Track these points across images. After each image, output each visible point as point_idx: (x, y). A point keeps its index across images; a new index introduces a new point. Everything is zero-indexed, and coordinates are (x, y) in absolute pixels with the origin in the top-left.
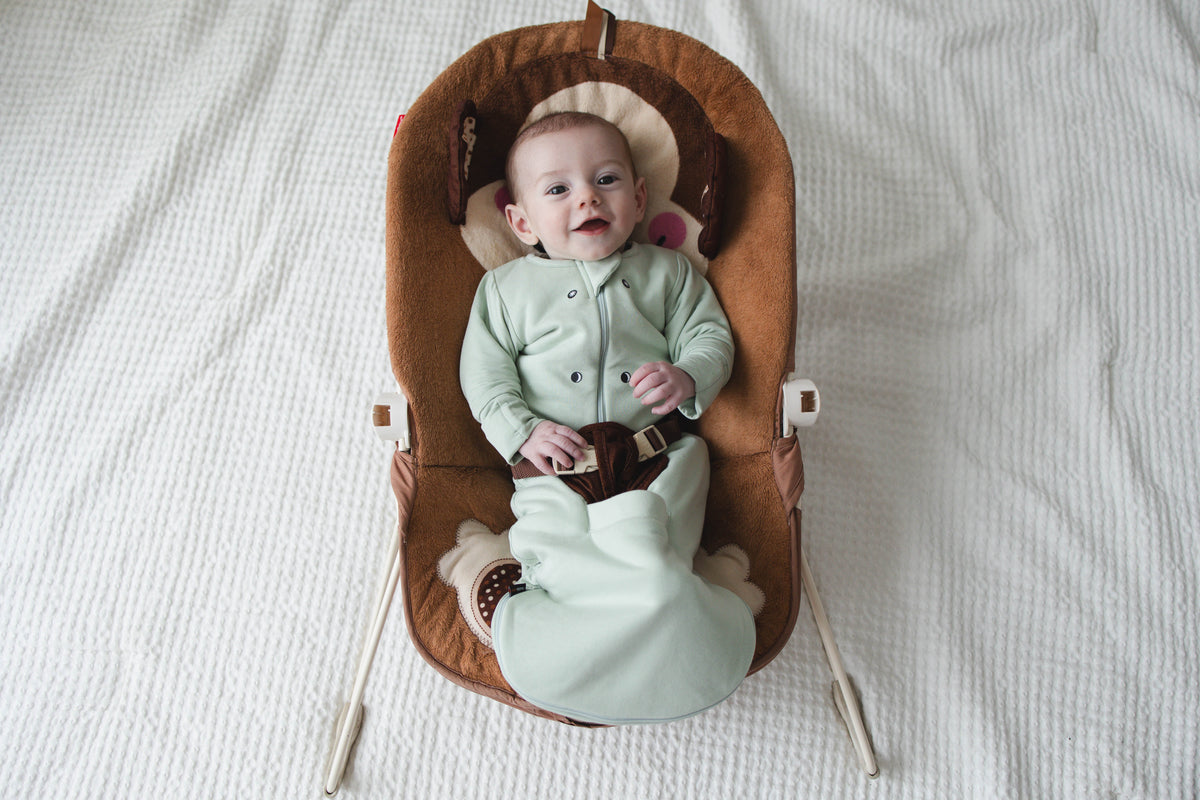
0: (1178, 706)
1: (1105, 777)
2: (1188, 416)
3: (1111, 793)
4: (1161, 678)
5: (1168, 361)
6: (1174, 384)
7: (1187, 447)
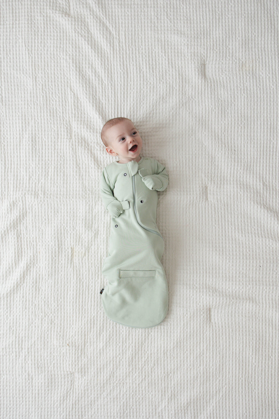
0: (223, 160)
1: (204, 183)
2: (229, 76)
3: (206, 187)
4: (218, 154)
5: (222, 60)
6: (224, 67)
7: (229, 85)
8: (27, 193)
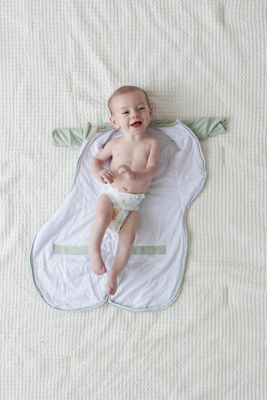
2: (250, 23)
3: (223, 148)
8: (21, 153)
